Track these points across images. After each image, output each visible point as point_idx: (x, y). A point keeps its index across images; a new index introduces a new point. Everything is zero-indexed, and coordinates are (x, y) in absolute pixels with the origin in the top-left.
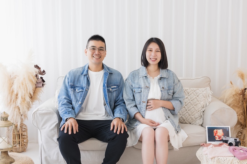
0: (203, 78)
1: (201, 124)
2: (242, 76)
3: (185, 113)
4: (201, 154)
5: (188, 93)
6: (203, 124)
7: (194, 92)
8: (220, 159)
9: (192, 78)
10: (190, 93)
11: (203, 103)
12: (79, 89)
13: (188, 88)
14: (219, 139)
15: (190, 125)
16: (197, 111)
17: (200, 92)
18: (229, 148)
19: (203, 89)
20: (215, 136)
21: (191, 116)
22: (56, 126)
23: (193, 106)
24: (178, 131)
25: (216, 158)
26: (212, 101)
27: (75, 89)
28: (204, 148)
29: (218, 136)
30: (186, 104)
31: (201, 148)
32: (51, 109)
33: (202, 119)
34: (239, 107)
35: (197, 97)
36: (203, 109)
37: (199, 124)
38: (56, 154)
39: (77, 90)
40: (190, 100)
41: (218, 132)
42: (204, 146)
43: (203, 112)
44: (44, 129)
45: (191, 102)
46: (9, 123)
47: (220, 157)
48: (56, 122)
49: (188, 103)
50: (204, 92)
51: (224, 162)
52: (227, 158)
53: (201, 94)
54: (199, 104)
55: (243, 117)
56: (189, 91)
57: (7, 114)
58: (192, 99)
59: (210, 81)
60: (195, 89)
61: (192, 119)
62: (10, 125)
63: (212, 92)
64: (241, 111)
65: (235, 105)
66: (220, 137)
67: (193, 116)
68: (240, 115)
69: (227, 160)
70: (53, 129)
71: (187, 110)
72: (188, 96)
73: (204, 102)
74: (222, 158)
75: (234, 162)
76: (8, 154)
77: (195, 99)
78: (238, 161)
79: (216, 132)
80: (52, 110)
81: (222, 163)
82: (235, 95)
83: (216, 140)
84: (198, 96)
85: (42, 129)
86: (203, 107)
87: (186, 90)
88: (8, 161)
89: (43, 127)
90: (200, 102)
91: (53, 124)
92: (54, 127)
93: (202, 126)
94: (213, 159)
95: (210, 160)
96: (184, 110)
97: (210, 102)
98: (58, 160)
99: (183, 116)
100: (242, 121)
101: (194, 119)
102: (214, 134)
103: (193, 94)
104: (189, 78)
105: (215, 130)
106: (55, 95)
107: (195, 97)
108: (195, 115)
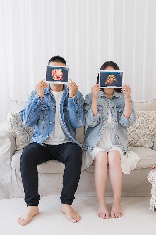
0: (153, 101)
1: (151, 147)
3: (135, 136)
4: (152, 177)
5: (139, 117)
6: (153, 147)
7: (145, 115)
9: (142, 101)
10: (141, 116)
11: (153, 126)
13: (138, 111)
14: (57, 79)
15: (141, 148)
16: (148, 134)
17: (150, 115)
19: (154, 112)
20: (53, 76)
21: (141, 139)
22: (9, 150)
23: (144, 129)
24: (125, 152)
29: (56, 76)
30: (137, 127)
31: (152, 171)
32: (3, 134)
33: (152, 142)
35: (147, 121)
36: (153, 132)
37: (149, 147)
38: (9, 177)
40: (141, 124)
41: (57, 71)
42: (155, 169)
43: (154, 135)
48: (9, 146)
49: (138, 126)
50: (154, 115)
53: (151, 118)
54: (149, 128)
56: (139, 114)
58: (142, 122)
60: (145, 112)
61: (143, 142)
66: (58, 77)
67: (143, 139)
70: (6, 153)
71: (137, 133)
72: (138, 119)
73: (155, 125)
77: (146, 122)
79: (54, 72)
80: (5, 135)
83: (54, 80)
84: (148, 119)
86: (153, 130)
87: (136, 113)
90: (150, 125)
91: (6, 148)
92: (7, 151)
93: (152, 148)
96: (135, 133)
98: (12, 184)
99: (134, 139)
101: (144, 142)
102: (53, 74)
103: (143, 117)
104: (139, 101)
105: (54, 70)
106: (7, 118)
107: (145, 120)
108: (145, 139)
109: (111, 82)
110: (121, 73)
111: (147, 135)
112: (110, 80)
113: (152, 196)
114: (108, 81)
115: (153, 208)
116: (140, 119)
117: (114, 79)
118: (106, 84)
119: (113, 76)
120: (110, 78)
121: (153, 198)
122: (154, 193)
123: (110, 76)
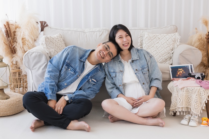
0: (171, 26)
1: (171, 63)
2: (206, 23)
4: (172, 86)
5: (159, 39)
7: (165, 37)
8: (189, 88)
9: (161, 27)
10: (161, 38)
11: (172, 46)
12: (72, 70)
13: (159, 34)
17: (170, 37)
18: (196, 80)
19: (173, 34)
21: (162, 57)
22: (45, 66)
23: (164, 48)
25: (185, 88)
26: (180, 45)
27: (69, 68)
28: (175, 81)
30: (158, 47)
33: (171, 60)
34: (204, 50)
36: (172, 51)
39: (69, 69)
40: (161, 44)
42: (174, 80)
43: (172, 53)
44: (35, 69)
45: (162, 46)
46: (3, 64)
47: (188, 88)
48: (45, 63)
50: (173, 37)
51: (192, 91)
52: (195, 87)
53: (171, 39)
54: (169, 47)
55: (207, 59)
56: (160, 36)
57: (1, 57)
59: (177, 29)
60: (165, 35)
62: (5, 66)
63: (181, 37)
64: (206, 54)
65: (201, 48)
67: (164, 57)
68: (204, 57)
69: (195, 89)
71: (158, 52)
73: (173, 45)
74: (190, 88)
75: (201, 91)
76: (4, 92)
77: (166, 43)
78: (204, 90)
81: (191, 92)
82: (200, 39)
84: (167, 41)
85: (33, 69)
86: (172, 49)
87: (157, 36)
88: (4, 97)
89: (34, 68)
90: (169, 45)
94: (183, 89)
95: (180, 90)
96: (156, 53)
97: (178, 45)
100: (206, 62)
103: (163, 39)
107: (165, 41)
108: (165, 57)
109: (181, 74)
110: (188, 67)
111: (167, 54)
112: (180, 73)
113: (172, 102)
114: (178, 74)
115: (173, 113)
116: (160, 41)
117: (183, 71)
118: (177, 76)
119: (182, 69)
120: (179, 71)
121: (173, 104)
122: (174, 99)
123: (179, 69)
